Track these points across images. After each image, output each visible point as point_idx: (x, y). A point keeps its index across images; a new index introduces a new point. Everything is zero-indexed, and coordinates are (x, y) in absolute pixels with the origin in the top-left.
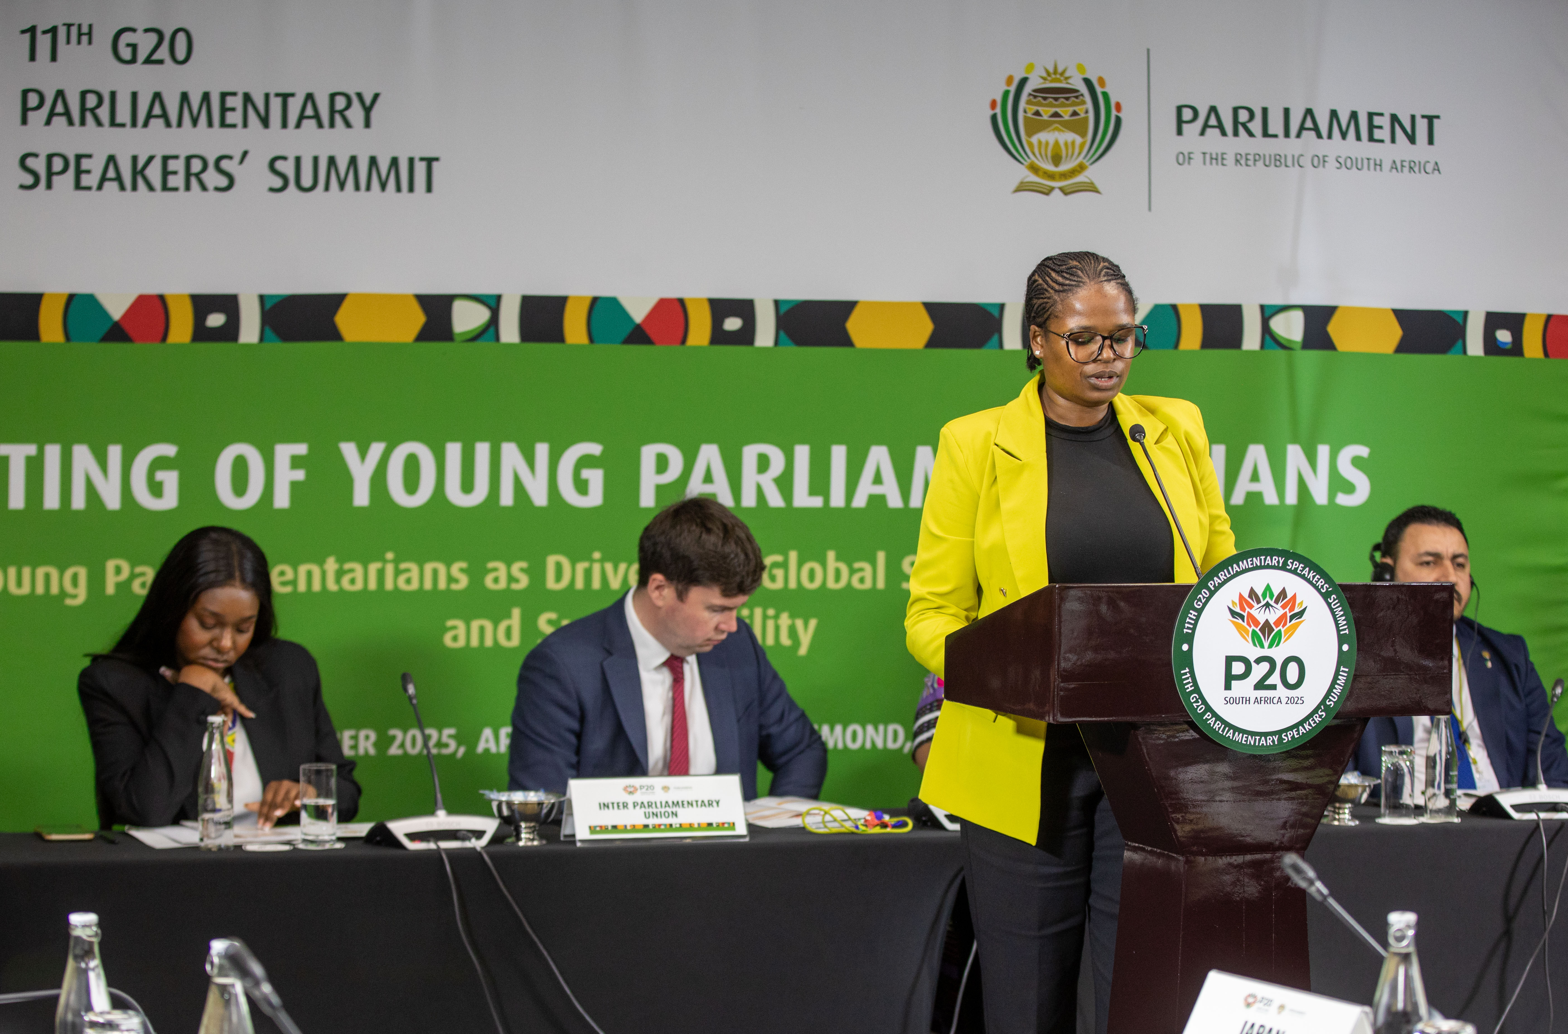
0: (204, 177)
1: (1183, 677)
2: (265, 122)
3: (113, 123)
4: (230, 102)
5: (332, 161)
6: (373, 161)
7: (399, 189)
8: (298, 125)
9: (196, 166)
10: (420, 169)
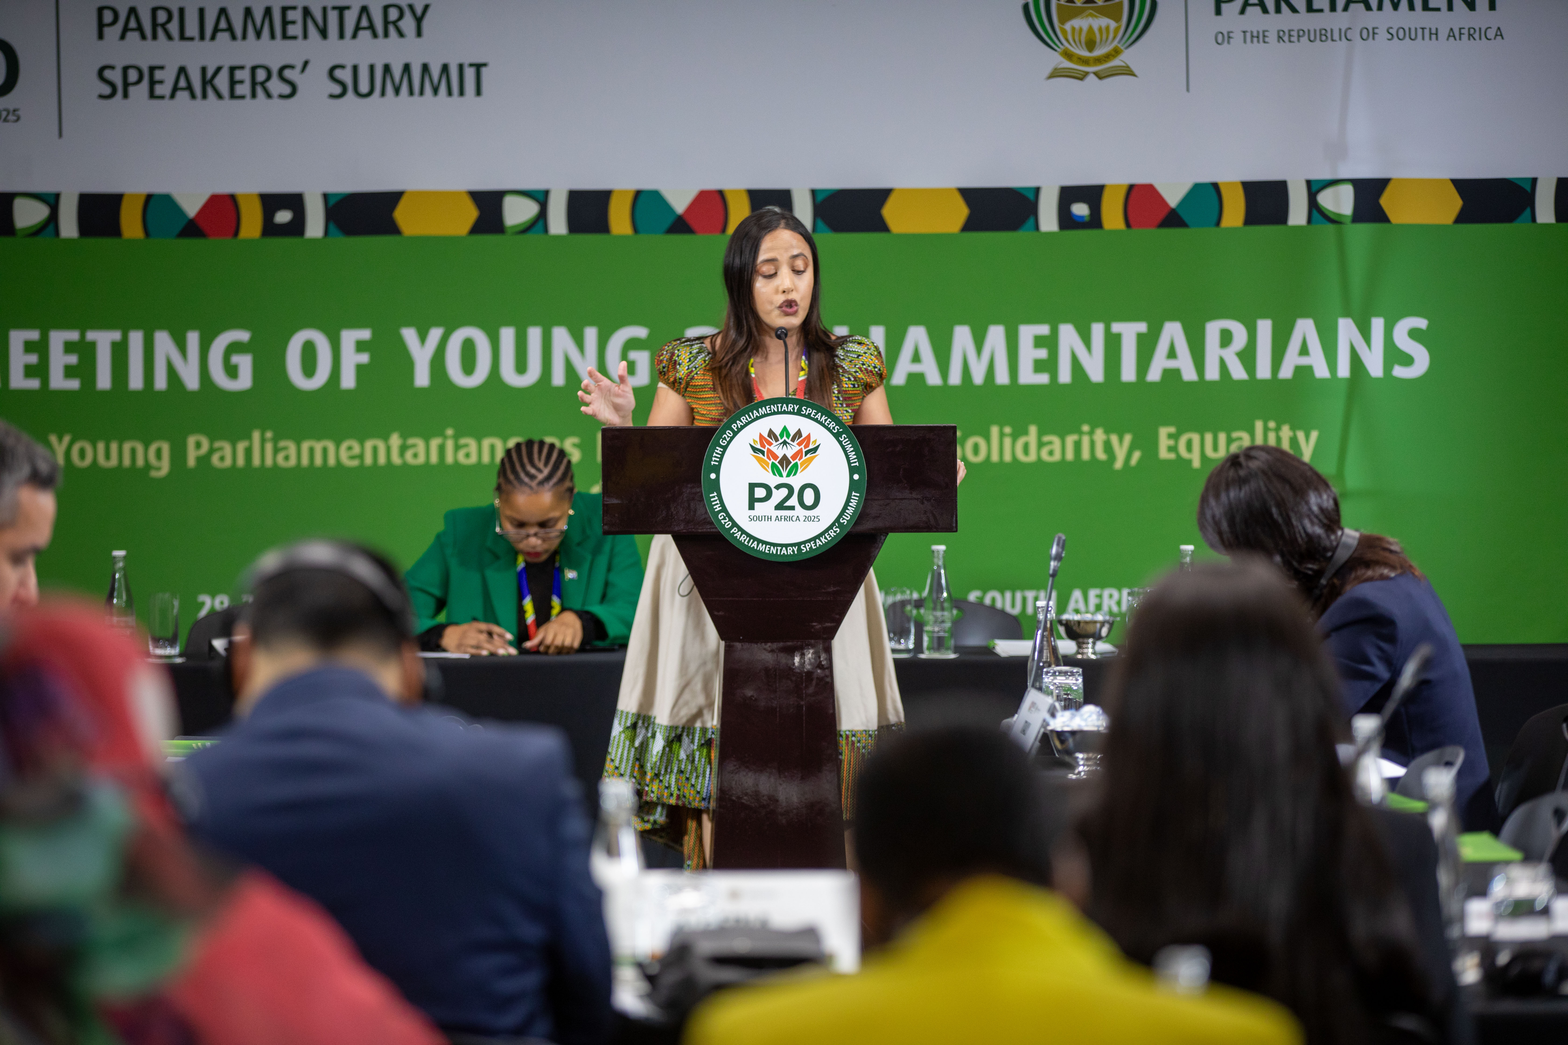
0: (269, 85)
1: (712, 500)
2: (324, 33)
3: (183, 37)
4: (291, 15)
5: (387, 69)
6: (425, 68)
7: (450, 93)
8: (354, 36)
9: (261, 75)
10: (470, 73)
